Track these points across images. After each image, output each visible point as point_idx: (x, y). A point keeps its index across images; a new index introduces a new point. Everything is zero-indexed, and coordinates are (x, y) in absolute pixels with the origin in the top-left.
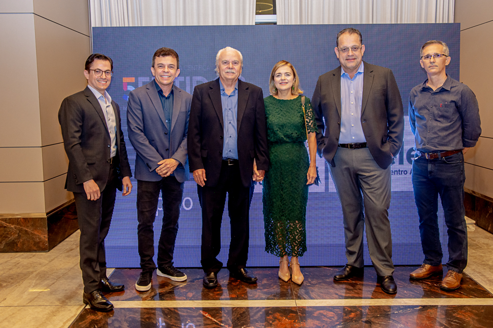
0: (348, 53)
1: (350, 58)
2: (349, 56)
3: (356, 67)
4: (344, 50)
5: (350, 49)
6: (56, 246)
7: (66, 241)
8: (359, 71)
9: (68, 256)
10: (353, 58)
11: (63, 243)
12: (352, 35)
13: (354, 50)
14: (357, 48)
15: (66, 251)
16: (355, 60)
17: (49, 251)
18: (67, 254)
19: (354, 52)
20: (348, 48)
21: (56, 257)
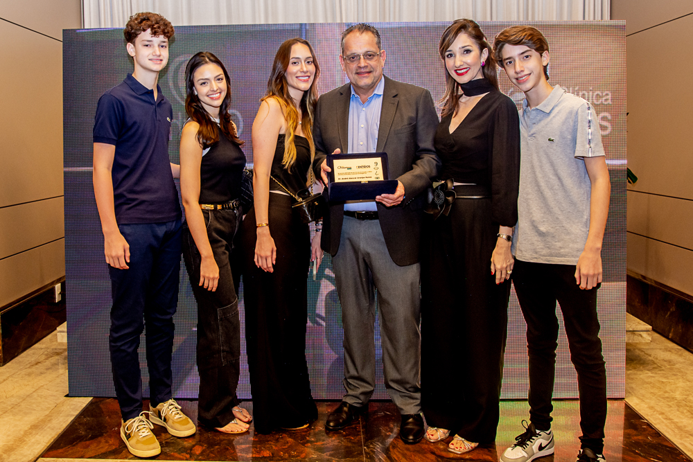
0: (359, 63)
1: (363, 70)
2: (360, 67)
3: (372, 86)
4: (353, 58)
5: (362, 57)
6: (17, 356)
7: (33, 349)
8: (375, 92)
9: (29, 375)
10: (367, 70)
11: (29, 352)
12: (364, 34)
13: (368, 58)
14: (374, 56)
15: (29, 366)
16: (371, 75)
17: (3, 365)
18: (30, 370)
19: (368, 62)
20: (359, 56)
21: (11, 376)
